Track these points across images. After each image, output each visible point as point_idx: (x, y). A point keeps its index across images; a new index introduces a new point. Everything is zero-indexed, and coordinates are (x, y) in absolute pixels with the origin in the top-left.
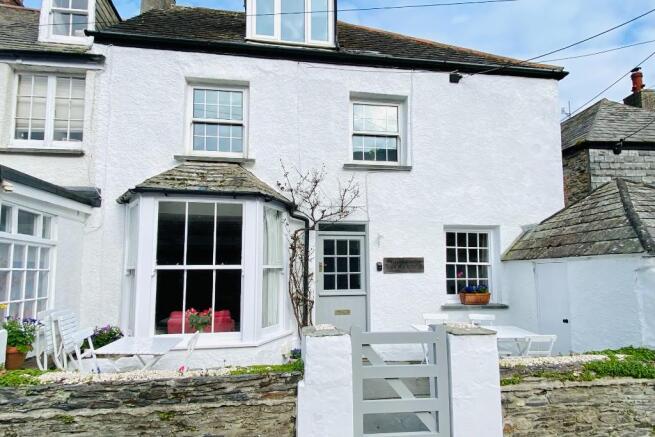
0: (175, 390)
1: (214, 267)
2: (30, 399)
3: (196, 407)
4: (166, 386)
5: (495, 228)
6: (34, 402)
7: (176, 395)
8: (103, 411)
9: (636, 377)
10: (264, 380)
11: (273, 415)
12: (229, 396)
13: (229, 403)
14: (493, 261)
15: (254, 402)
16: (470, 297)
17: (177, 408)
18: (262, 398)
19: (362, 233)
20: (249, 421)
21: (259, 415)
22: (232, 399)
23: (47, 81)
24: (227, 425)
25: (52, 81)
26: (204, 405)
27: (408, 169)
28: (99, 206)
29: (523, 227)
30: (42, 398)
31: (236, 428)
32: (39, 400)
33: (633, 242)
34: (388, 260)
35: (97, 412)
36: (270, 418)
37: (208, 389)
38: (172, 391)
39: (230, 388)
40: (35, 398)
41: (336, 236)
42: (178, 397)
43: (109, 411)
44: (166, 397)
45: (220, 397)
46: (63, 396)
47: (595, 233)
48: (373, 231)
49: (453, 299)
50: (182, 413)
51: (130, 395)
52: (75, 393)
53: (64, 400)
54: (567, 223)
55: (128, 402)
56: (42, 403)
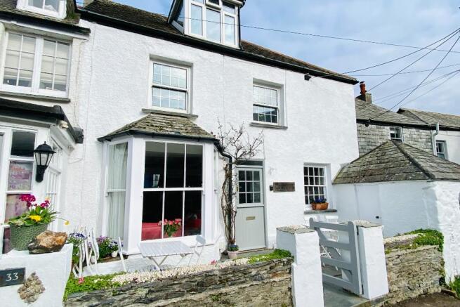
0: (220, 278)
1: (184, 189)
2: (116, 298)
3: (235, 288)
4: (214, 275)
5: (327, 165)
6: (120, 300)
7: (221, 281)
8: (174, 300)
9: (431, 244)
10: (272, 265)
11: (279, 288)
12: (254, 278)
13: (255, 283)
14: (327, 184)
15: (268, 280)
16: (319, 206)
17: (223, 290)
18: (272, 277)
19: (261, 167)
20: (266, 294)
21: (271, 289)
22: (255, 280)
23: (35, 41)
24: (253, 299)
25: (40, 42)
26: (240, 286)
27: (285, 128)
28: (81, 142)
29: (341, 165)
30: (126, 296)
31: (258, 300)
32: (124, 298)
33: (420, 174)
34: (276, 184)
35: (170, 301)
36: (277, 291)
37: (240, 275)
38: (218, 279)
39: (254, 272)
40: (121, 297)
41: (245, 168)
42: (223, 282)
43: (179, 299)
44: (216, 284)
45: (248, 279)
46: (142, 292)
47: (392, 169)
48: (267, 165)
49: (308, 208)
50: (226, 294)
51: (191, 285)
52: (152, 289)
53: (144, 295)
54: (370, 163)
55: (191, 291)
56: (127, 300)
